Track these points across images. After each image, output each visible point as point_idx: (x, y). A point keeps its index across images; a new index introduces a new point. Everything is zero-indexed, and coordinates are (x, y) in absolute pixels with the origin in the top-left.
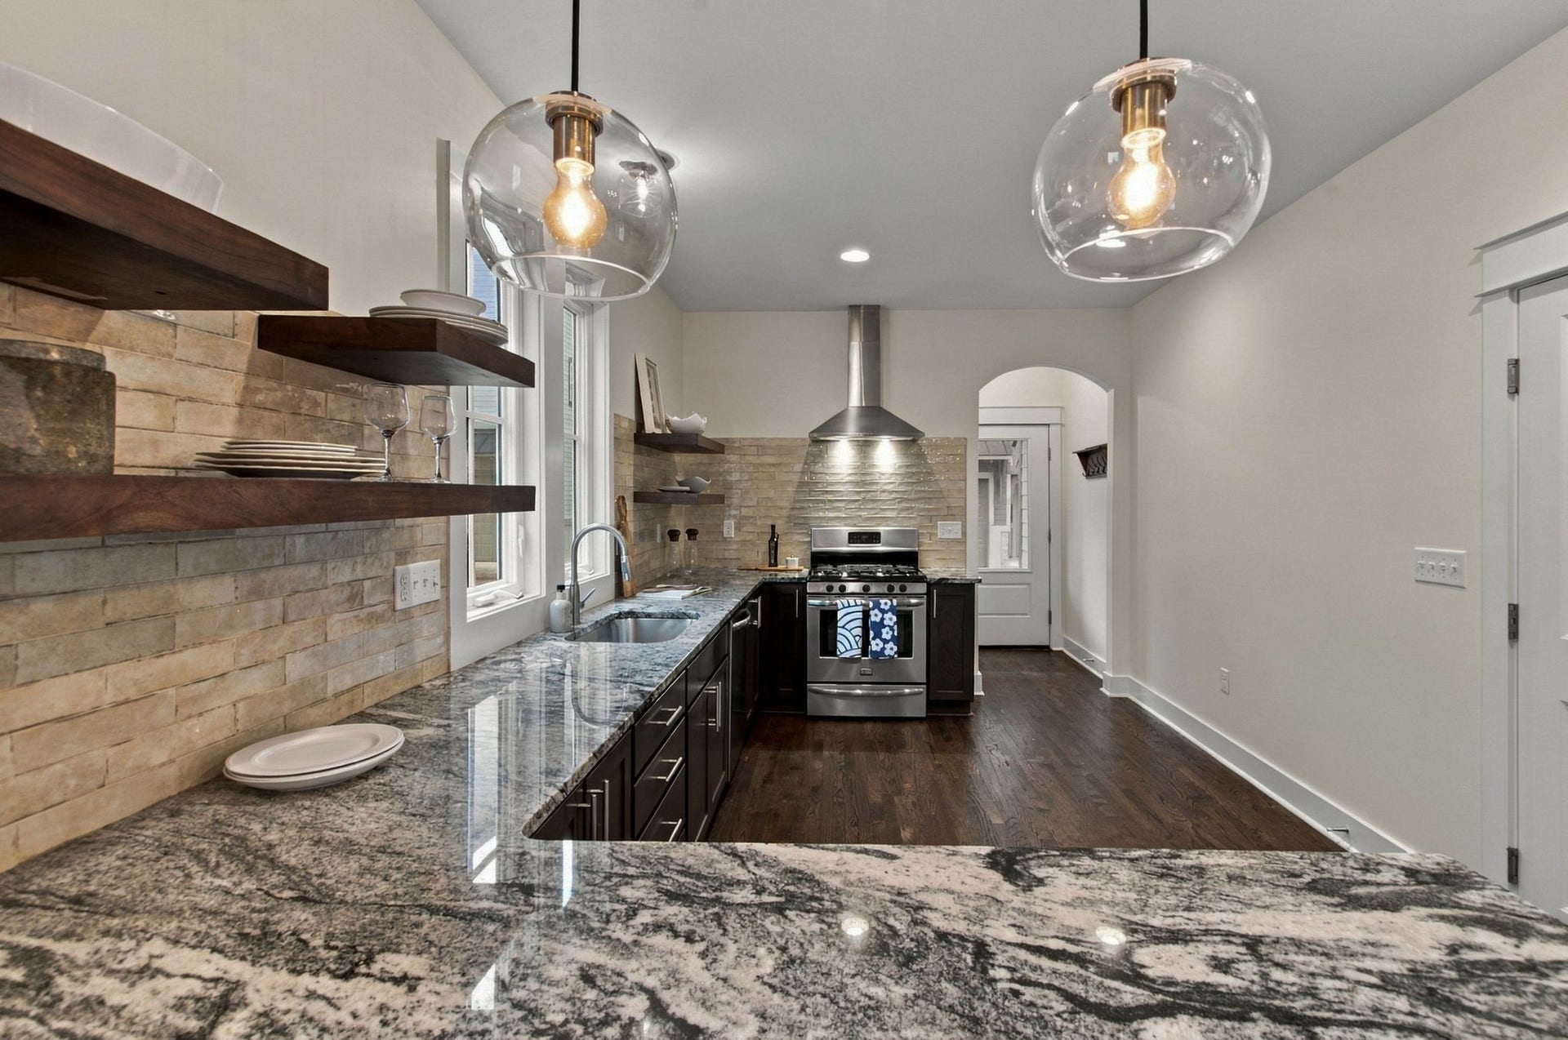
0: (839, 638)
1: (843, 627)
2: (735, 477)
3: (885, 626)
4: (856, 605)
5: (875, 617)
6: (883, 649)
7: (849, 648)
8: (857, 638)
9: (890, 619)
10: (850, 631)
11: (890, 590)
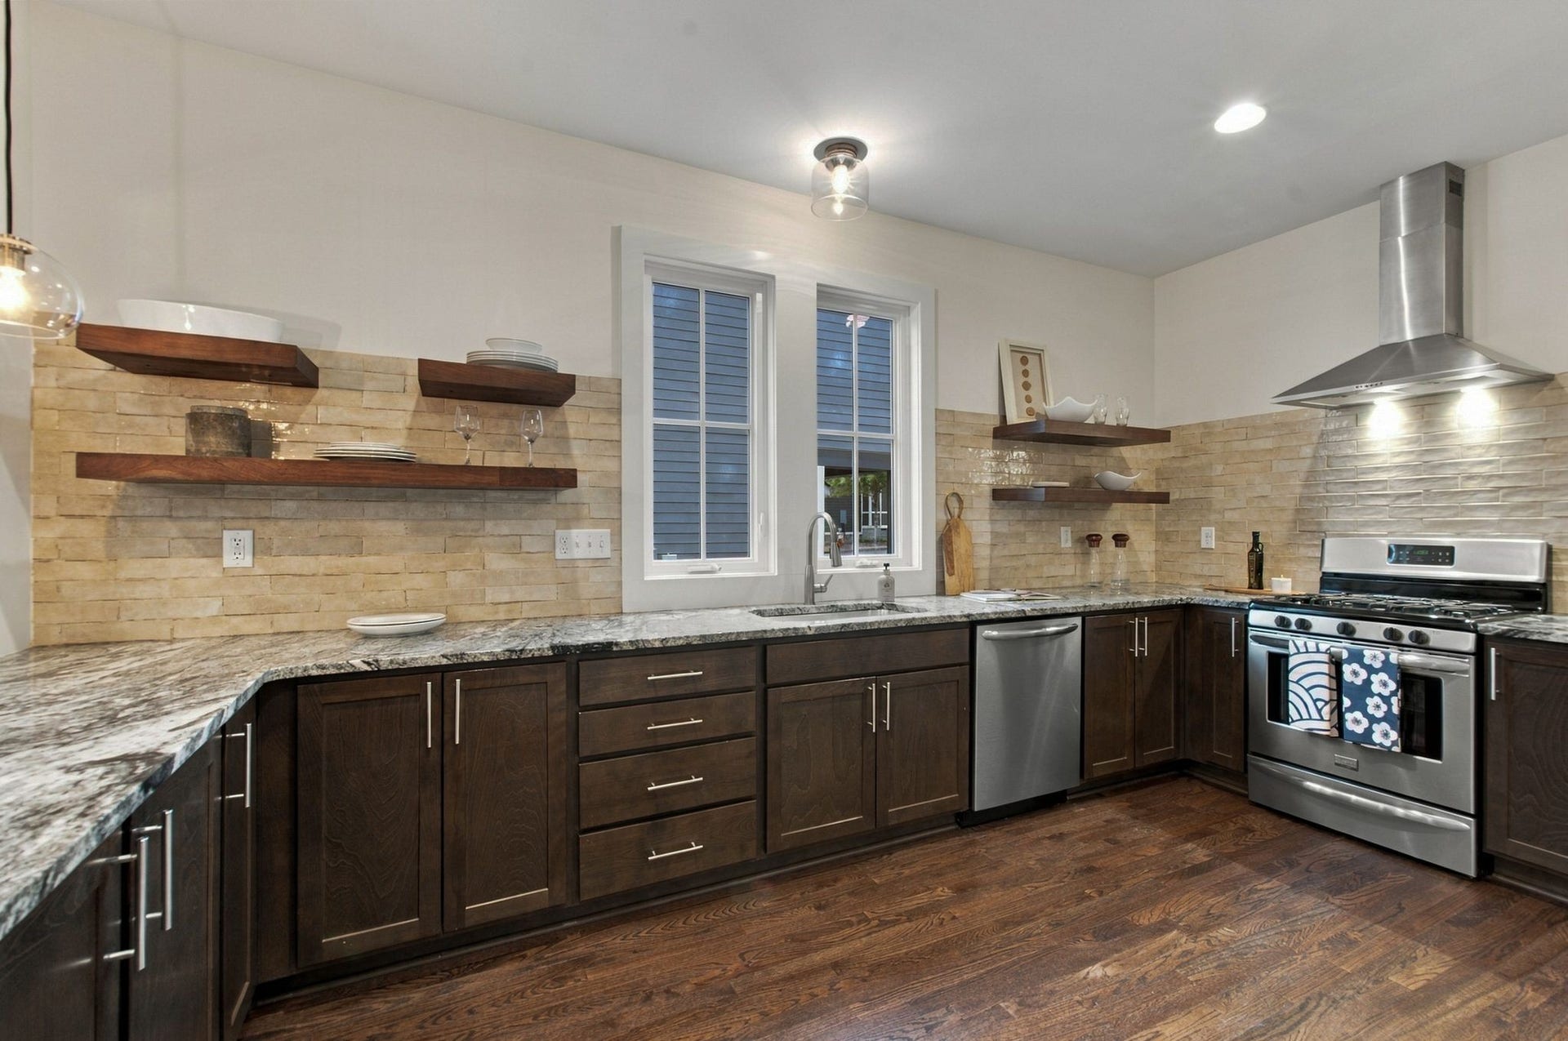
0: (1292, 697)
1: (1297, 682)
2: (1219, 469)
3: (1372, 695)
4: (1318, 651)
5: (1353, 676)
6: (1369, 732)
7: (1305, 716)
8: (1320, 704)
9: (1385, 685)
10: (1307, 690)
11: (1393, 638)
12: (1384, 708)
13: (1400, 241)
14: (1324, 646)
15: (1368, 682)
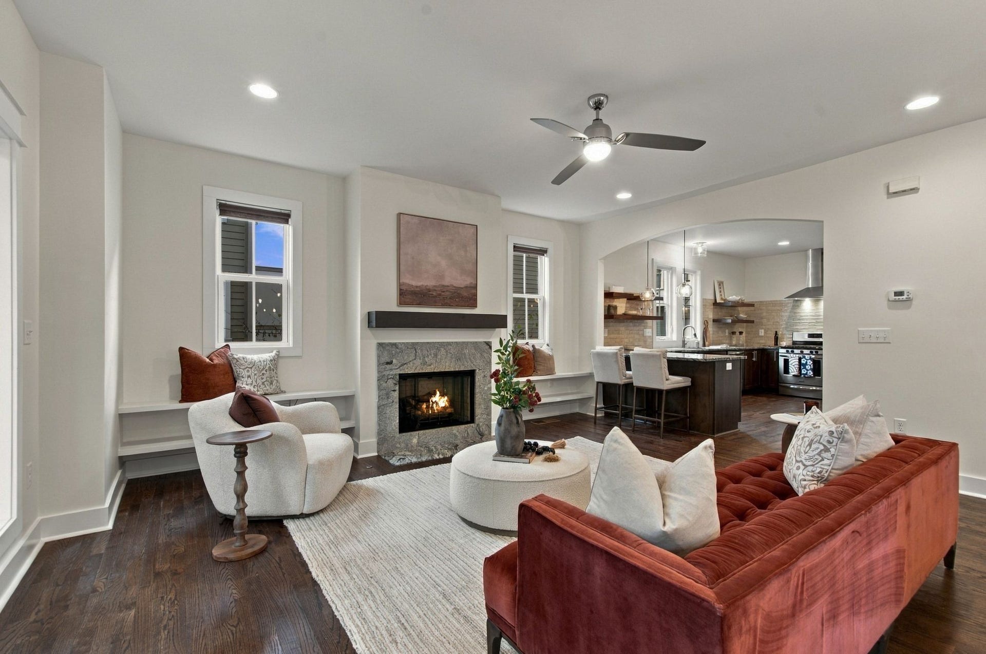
0: (789, 368)
1: (792, 364)
2: (764, 314)
3: (807, 365)
4: (795, 357)
5: (803, 361)
6: (807, 373)
7: (793, 372)
8: (796, 368)
9: (810, 362)
10: (793, 366)
11: (811, 353)
12: (810, 367)
13: (810, 264)
14: (797, 356)
15: (806, 362)
